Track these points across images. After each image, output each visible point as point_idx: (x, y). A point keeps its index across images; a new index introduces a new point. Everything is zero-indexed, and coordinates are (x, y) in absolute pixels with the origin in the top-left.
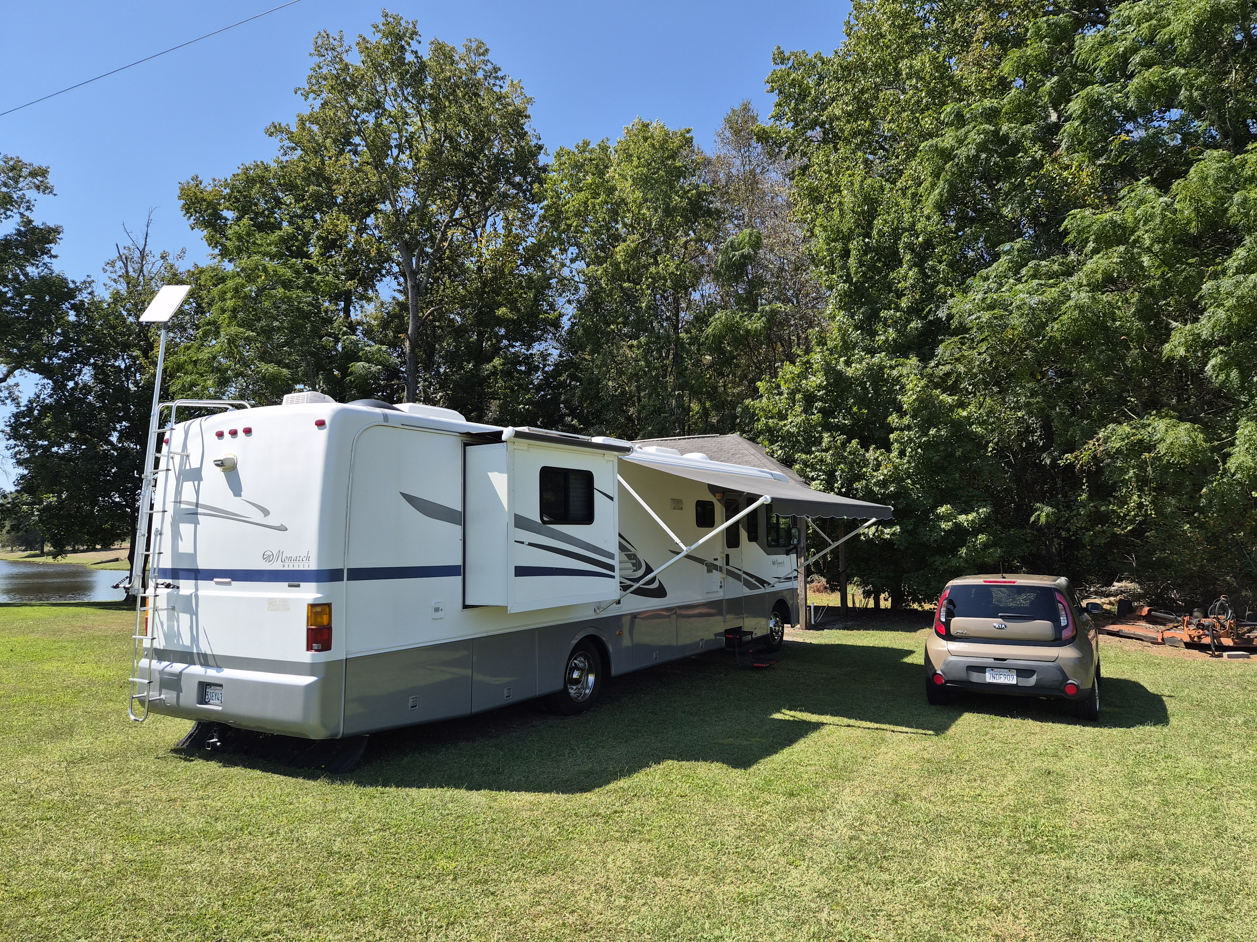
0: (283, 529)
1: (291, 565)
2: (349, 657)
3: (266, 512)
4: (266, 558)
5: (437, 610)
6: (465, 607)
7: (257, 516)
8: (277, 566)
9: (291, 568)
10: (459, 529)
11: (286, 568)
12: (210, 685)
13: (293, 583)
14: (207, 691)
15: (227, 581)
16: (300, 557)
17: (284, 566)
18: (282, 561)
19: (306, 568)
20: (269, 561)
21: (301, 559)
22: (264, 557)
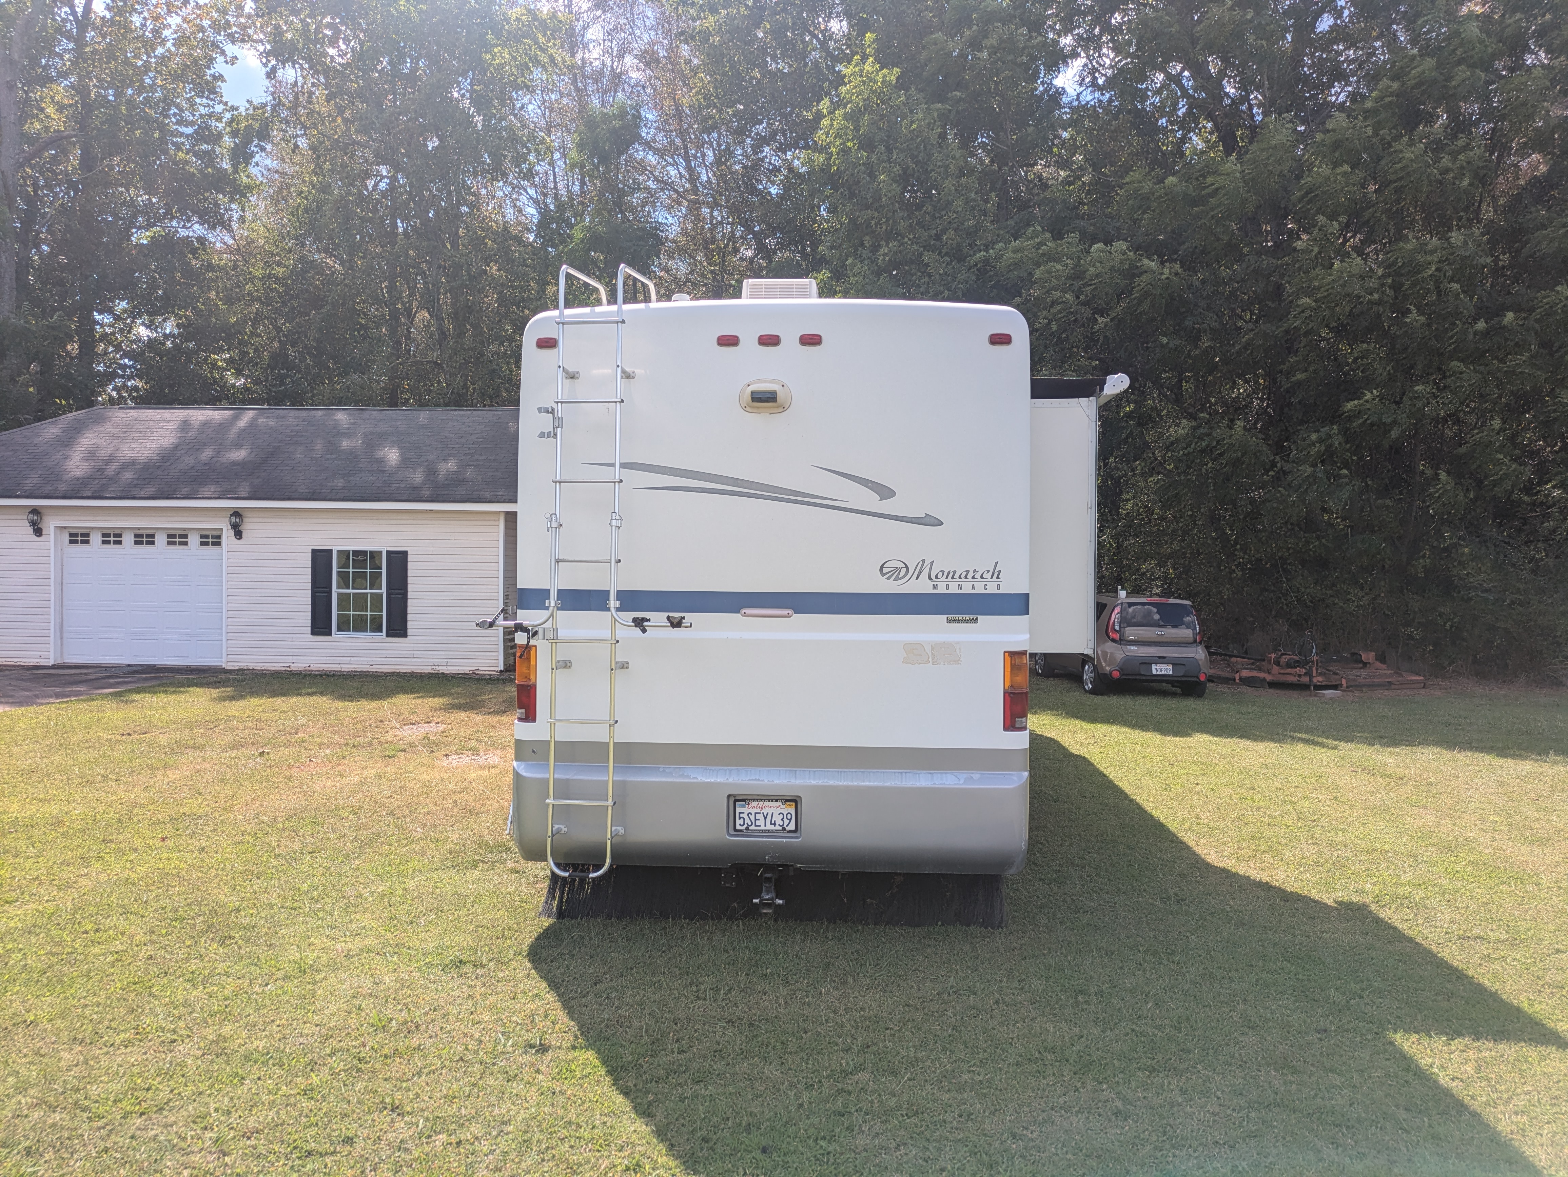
0: (931, 521)
1: (954, 585)
3: (887, 492)
4: (890, 572)
7: (869, 500)
8: (921, 586)
9: (955, 590)
11: (942, 590)
12: (745, 800)
13: (957, 617)
14: (738, 810)
15: (785, 612)
16: (975, 571)
17: (935, 587)
18: (930, 578)
19: (992, 590)
20: (897, 579)
21: (978, 575)
22: (885, 570)
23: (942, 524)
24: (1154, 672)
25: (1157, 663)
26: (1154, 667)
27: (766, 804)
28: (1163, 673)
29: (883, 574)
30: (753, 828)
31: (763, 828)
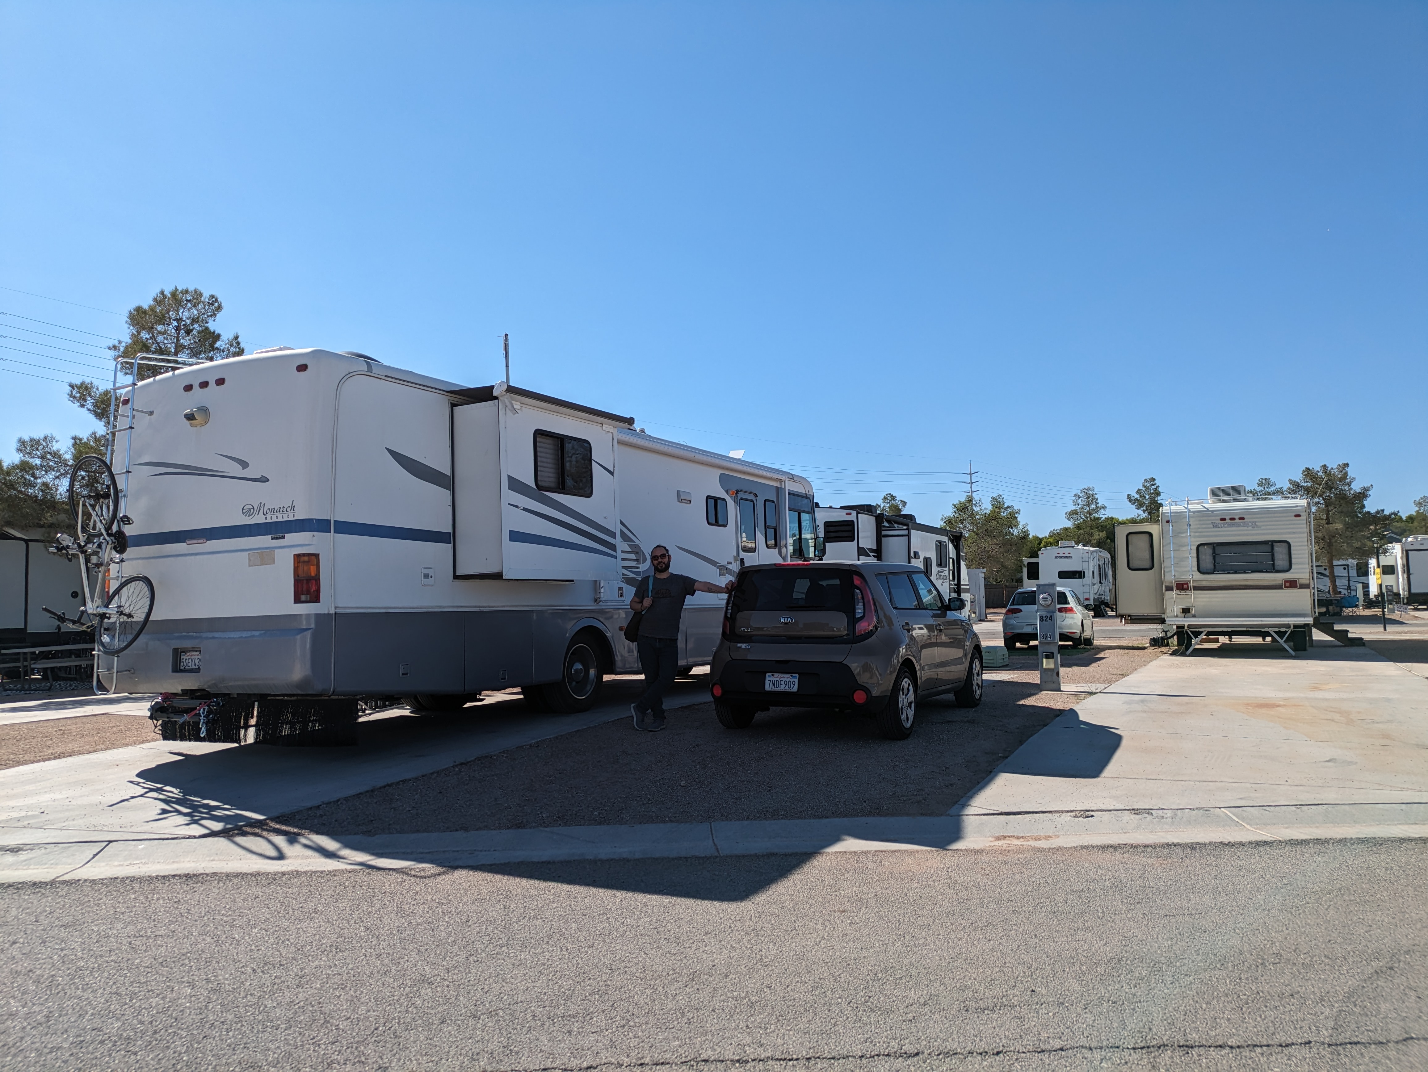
0: (264, 480)
1: (274, 517)
2: (338, 611)
3: (244, 465)
4: (247, 511)
5: (426, 576)
6: (456, 577)
7: (236, 470)
8: (259, 519)
9: (274, 520)
10: (448, 493)
11: (269, 520)
12: (185, 651)
13: (276, 535)
14: (182, 657)
15: (202, 541)
16: (284, 507)
17: (266, 519)
18: (264, 514)
19: (291, 518)
20: (250, 515)
21: (285, 510)
22: (244, 511)
23: (268, 480)
24: (768, 687)
25: (773, 672)
26: (769, 678)
27: (194, 653)
28: (782, 688)
29: (243, 513)
30: (187, 668)
31: (191, 667)
